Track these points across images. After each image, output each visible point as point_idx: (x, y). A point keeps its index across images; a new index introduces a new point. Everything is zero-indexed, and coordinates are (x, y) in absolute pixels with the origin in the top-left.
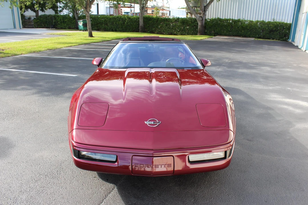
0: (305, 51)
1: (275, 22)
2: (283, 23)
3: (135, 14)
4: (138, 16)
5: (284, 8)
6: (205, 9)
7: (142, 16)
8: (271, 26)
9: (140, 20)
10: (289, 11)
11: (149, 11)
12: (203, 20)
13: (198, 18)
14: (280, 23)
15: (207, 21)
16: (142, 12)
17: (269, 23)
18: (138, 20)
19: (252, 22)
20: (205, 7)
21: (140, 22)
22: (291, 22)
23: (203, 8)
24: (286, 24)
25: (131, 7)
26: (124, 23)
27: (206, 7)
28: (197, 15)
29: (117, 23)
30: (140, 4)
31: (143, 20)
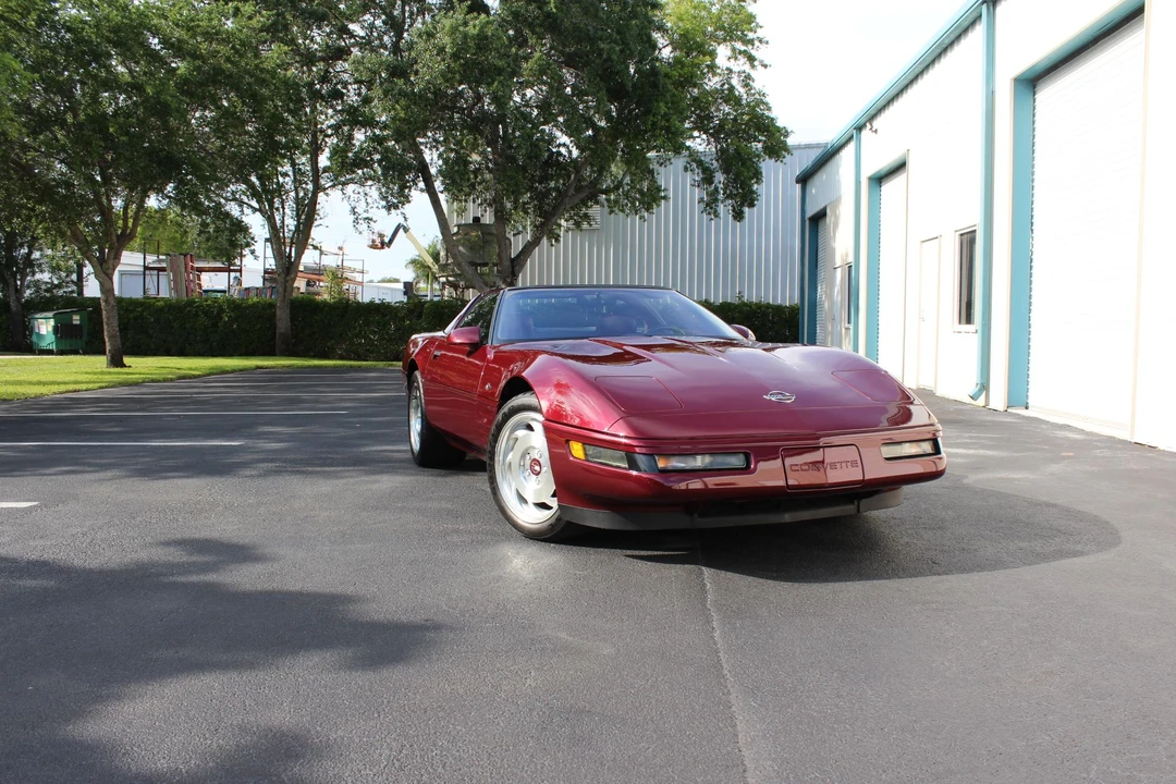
1: (745, 304)
3: (253, 293)
4: (267, 297)
6: (513, 267)
7: (284, 296)
8: (733, 318)
9: (277, 312)
11: (300, 284)
14: (759, 306)
16: (286, 281)
17: (726, 307)
18: (268, 311)
20: (512, 260)
21: (278, 318)
22: (796, 300)
23: (507, 264)
24: (779, 309)
25: (230, 271)
26: (215, 325)
27: (515, 263)
29: (188, 325)
30: (279, 254)
31: (288, 311)
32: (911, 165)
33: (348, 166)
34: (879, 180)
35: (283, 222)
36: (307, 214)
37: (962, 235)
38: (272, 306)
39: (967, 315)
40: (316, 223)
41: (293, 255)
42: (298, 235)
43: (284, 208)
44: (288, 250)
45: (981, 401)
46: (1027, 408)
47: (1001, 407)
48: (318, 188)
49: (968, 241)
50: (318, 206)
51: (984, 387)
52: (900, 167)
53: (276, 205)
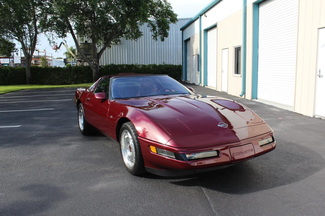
0: (204, 86)
1: (166, 65)
2: (172, 65)
4: (23, 66)
5: (168, 53)
6: (98, 56)
7: (28, 66)
8: (163, 69)
9: (26, 71)
10: (173, 55)
12: (97, 67)
13: (92, 65)
15: (101, 68)
16: (28, 62)
17: (160, 66)
18: (23, 71)
19: (144, 66)
21: (26, 73)
23: (96, 55)
26: (6, 75)
27: (99, 55)
28: (90, 63)
30: (25, 53)
31: (30, 71)
32: (218, 26)
33: (45, 26)
34: (207, 30)
35: (26, 43)
36: (34, 41)
37: (235, 48)
38: (25, 69)
39: (237, 71)
40: (37, 44)
41: (30, 53)
42: (31, 47)
43: (26, 39)
44: (28, 52)
45: (243, 97)
46: (257, 99)
47: (250, 99)
48: (37, 33)
49: (238, 50)
50: (37, 39)
51: (244, 93)
52: (215, 26)
53: (23, 38)
